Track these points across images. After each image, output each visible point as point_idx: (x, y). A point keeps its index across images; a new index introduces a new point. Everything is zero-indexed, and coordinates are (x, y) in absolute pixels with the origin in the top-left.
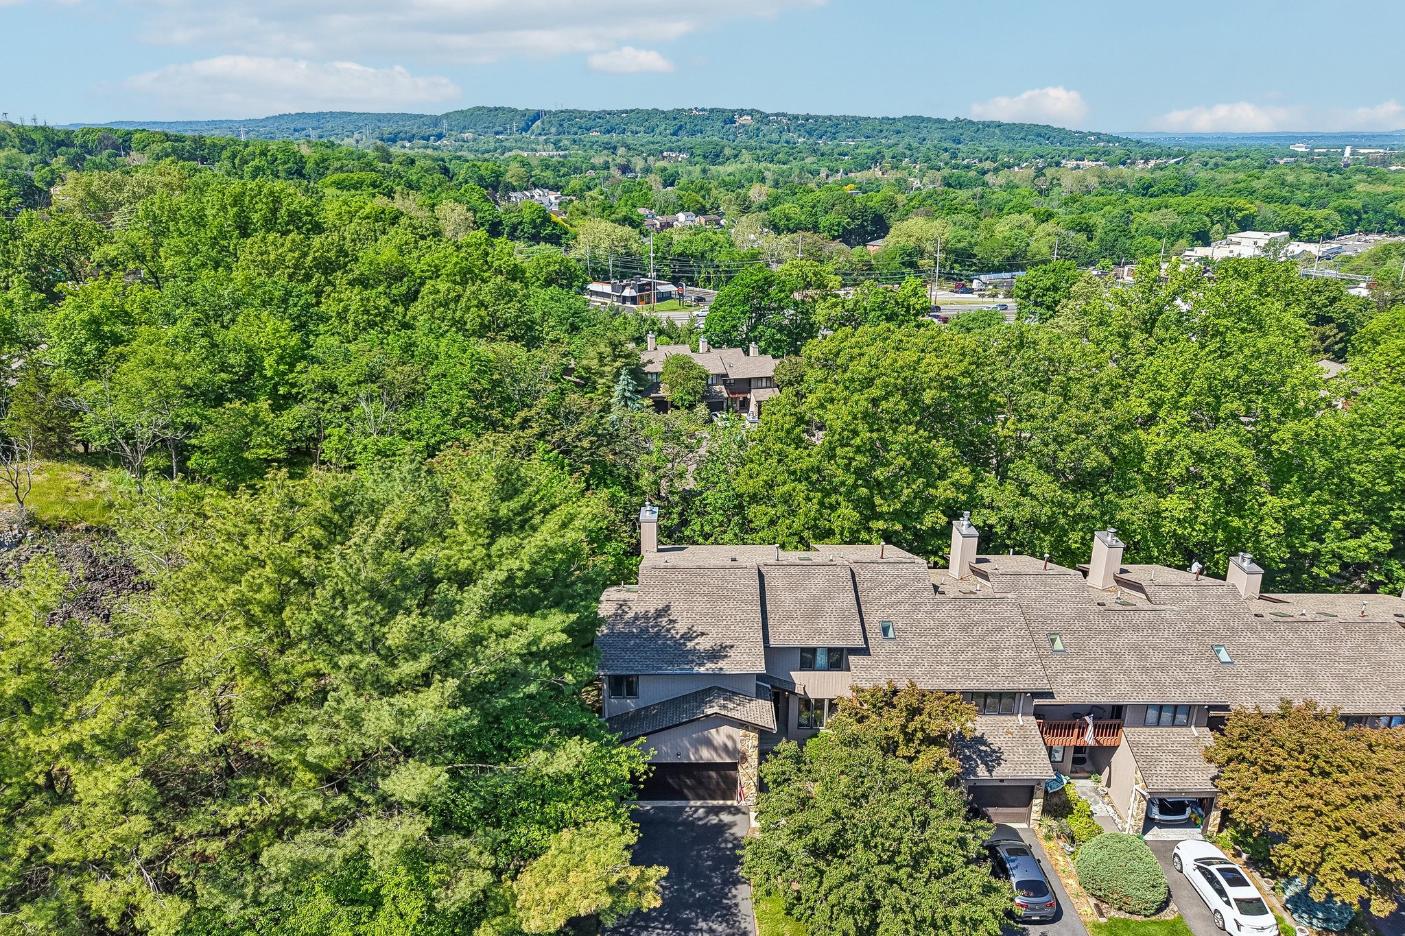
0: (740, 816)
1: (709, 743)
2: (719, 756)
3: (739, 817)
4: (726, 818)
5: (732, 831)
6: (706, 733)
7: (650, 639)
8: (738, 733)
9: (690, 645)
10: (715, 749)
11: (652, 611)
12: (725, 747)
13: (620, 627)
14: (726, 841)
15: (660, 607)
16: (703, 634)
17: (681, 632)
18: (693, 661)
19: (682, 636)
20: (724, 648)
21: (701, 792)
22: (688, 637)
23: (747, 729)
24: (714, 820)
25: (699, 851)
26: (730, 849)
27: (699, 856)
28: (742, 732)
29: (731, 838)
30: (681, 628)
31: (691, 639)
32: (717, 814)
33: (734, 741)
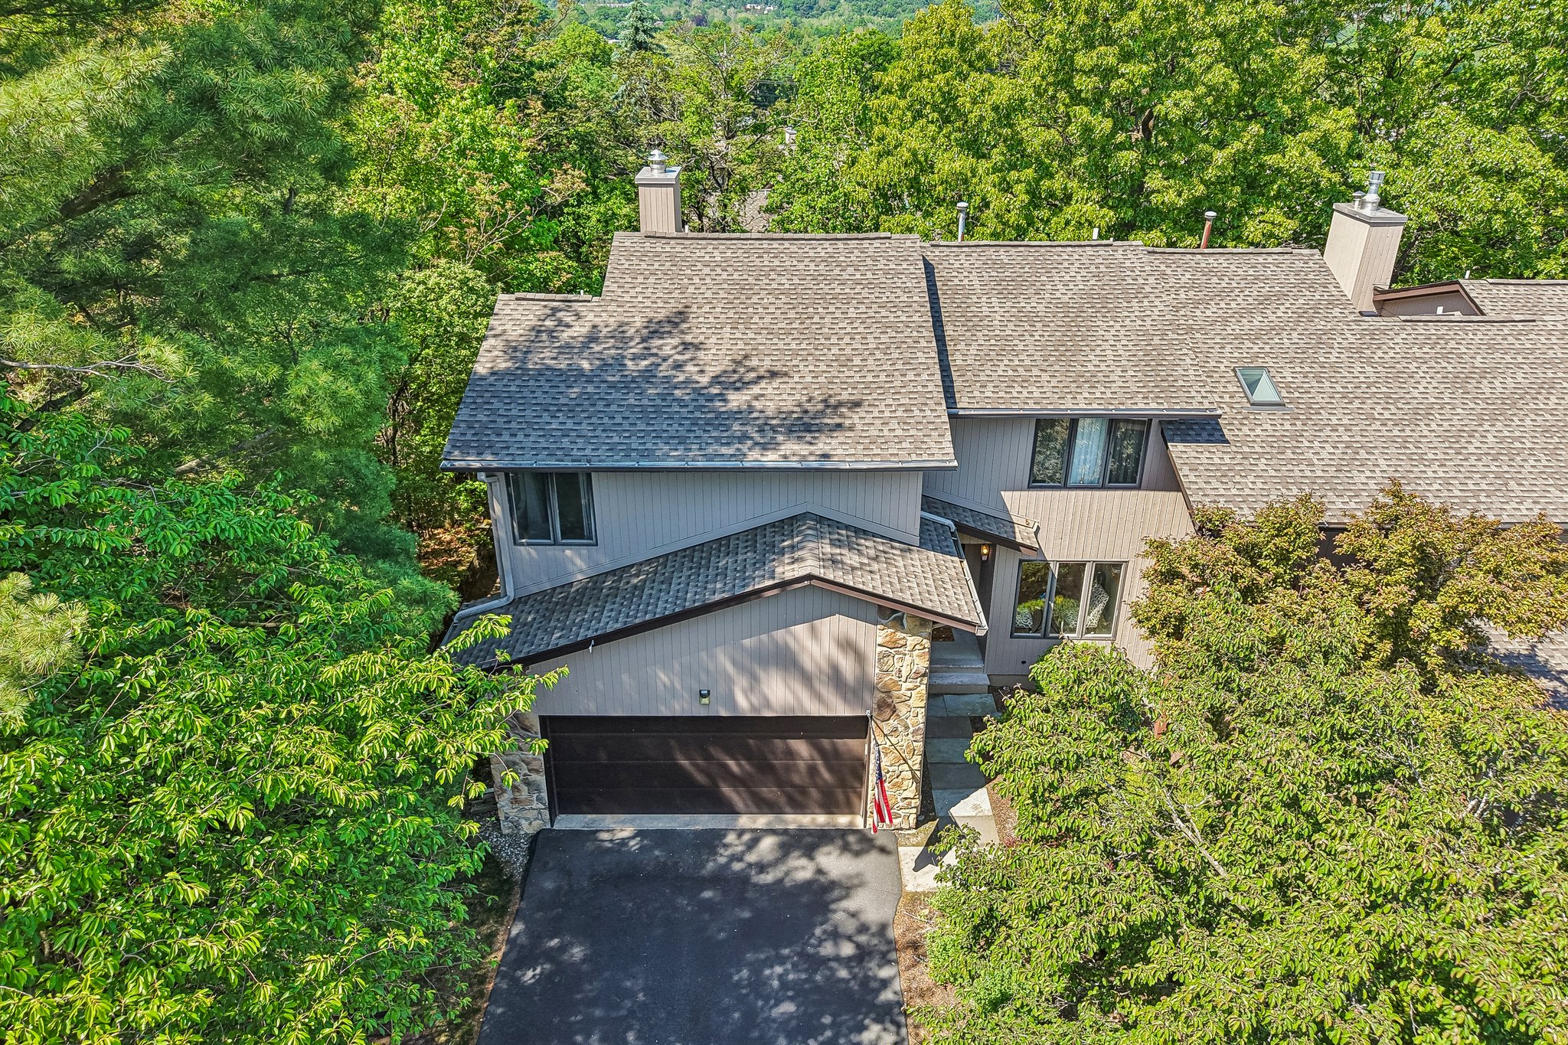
0: (873, 857)
1: (787, 661)
2: (818, 697)
3: (869, 864)
4: (834, 863)
5: (850, 904)
6: (780, 634)
7: (629, 384)
8: (873, 637)
9: (737, 400)
10: (806, 679)
11: (639, 322)
12: (836, 678)
13: (545, 357)
14: (835, 935)
15: (662, 314)
16: (773, 374)
17: (713, 370)
18: (744, 437)
19: (716, 380)
20: (832, 406)
21: (769, 792)
22: (731, 380)
23: (899, 623)
24: (801, 869)
25: (756, 969)
26: (847, 962)
27: (758, 984)
28: (882, 634)
29: (850, 926)
30: (713, 361)
31: (740, 385)
32: (809, 852)
33: (860, 657)
